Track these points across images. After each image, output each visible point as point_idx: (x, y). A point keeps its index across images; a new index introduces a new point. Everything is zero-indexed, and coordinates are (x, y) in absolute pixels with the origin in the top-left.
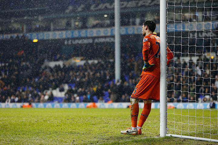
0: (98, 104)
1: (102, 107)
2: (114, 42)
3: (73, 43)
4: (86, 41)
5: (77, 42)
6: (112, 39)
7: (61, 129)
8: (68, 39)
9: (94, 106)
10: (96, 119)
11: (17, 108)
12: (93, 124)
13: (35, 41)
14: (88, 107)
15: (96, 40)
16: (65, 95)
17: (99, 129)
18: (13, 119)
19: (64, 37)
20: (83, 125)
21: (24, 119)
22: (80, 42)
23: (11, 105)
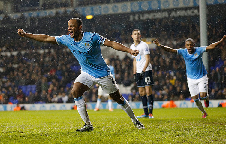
0: (178, 103)
1: (183, 106)
2: (198, 14)
3: (141, 18)
4: (159, 16)
5: (146, 16)
6: (196, 11)
7: (120, 138)
8: (134, 13)
9: (173, 106)
10: (170, 124)
11: (66, 110)
12: (164, 131)
13: (89, 17)
14: (164, 107)
15: (173, 14)
16: (132, 90)
17: (172, 138)
18: (56, 125)
20: (150, 133)
21: (71, 125)
22: (151, 16)
23: (58, 106)
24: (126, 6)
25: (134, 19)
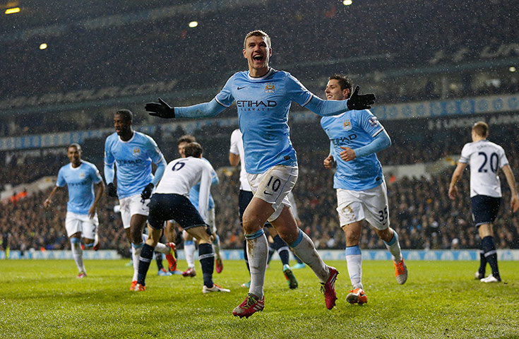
3: (446, 125)
5: (453, 123)
8: (434, 119)
15: (494, 121)
19: (427, 114)
22: (460, 124)
24: (422, 106)
25: (435, 127)
